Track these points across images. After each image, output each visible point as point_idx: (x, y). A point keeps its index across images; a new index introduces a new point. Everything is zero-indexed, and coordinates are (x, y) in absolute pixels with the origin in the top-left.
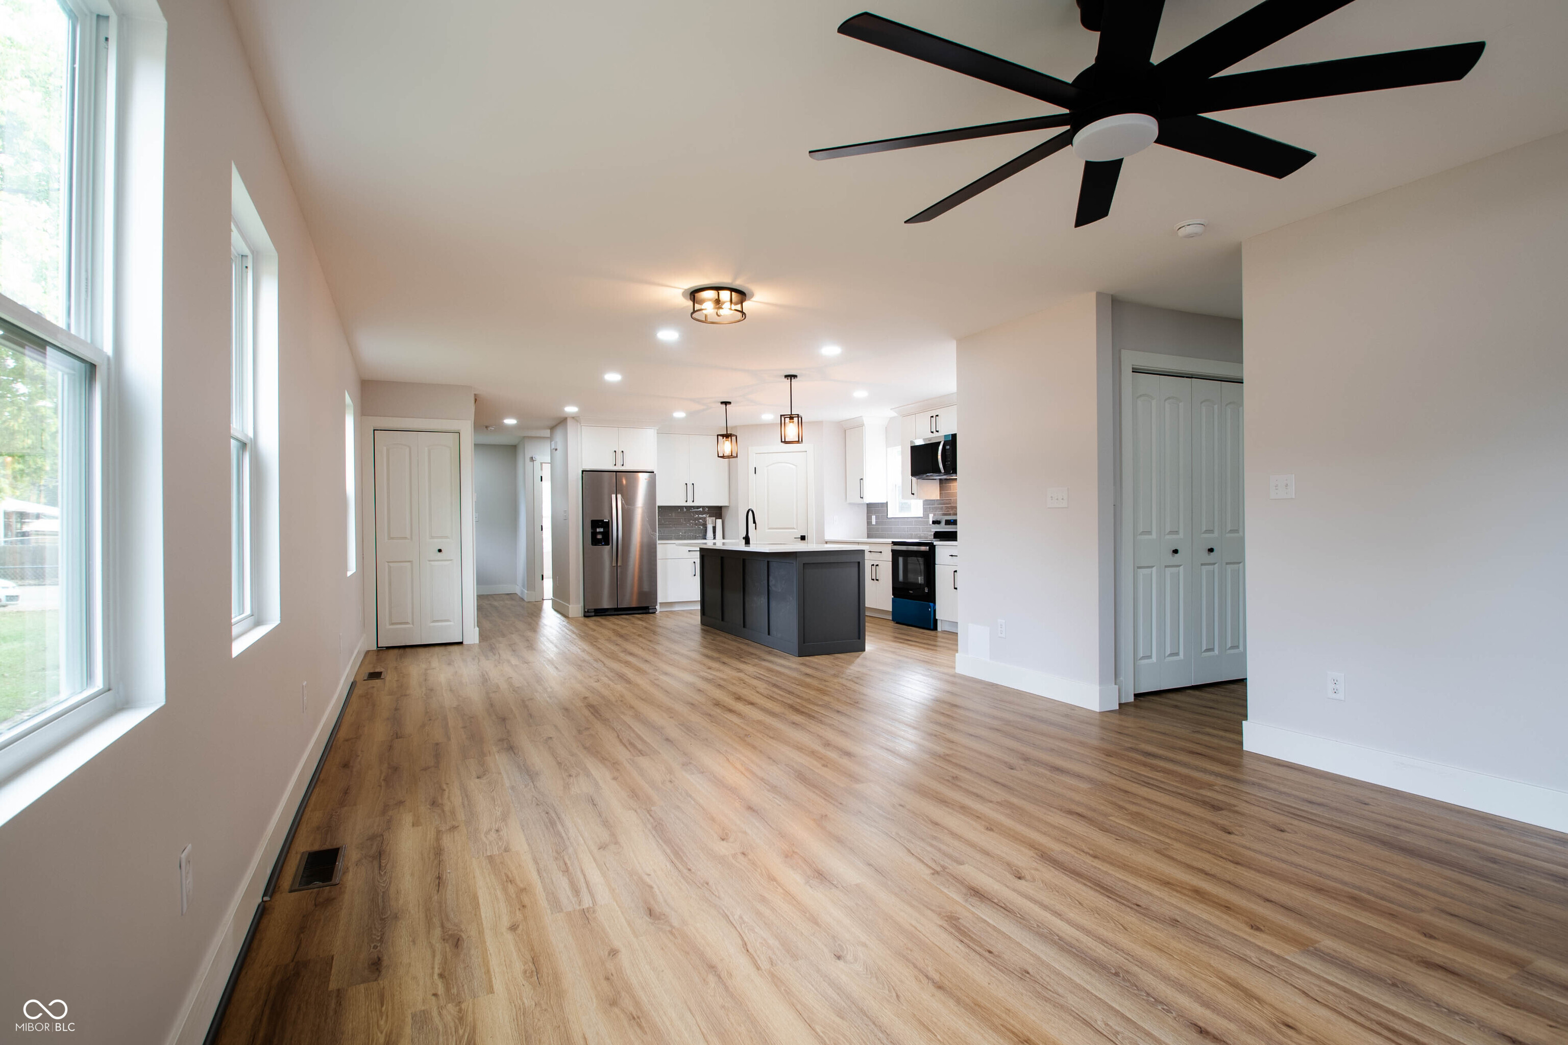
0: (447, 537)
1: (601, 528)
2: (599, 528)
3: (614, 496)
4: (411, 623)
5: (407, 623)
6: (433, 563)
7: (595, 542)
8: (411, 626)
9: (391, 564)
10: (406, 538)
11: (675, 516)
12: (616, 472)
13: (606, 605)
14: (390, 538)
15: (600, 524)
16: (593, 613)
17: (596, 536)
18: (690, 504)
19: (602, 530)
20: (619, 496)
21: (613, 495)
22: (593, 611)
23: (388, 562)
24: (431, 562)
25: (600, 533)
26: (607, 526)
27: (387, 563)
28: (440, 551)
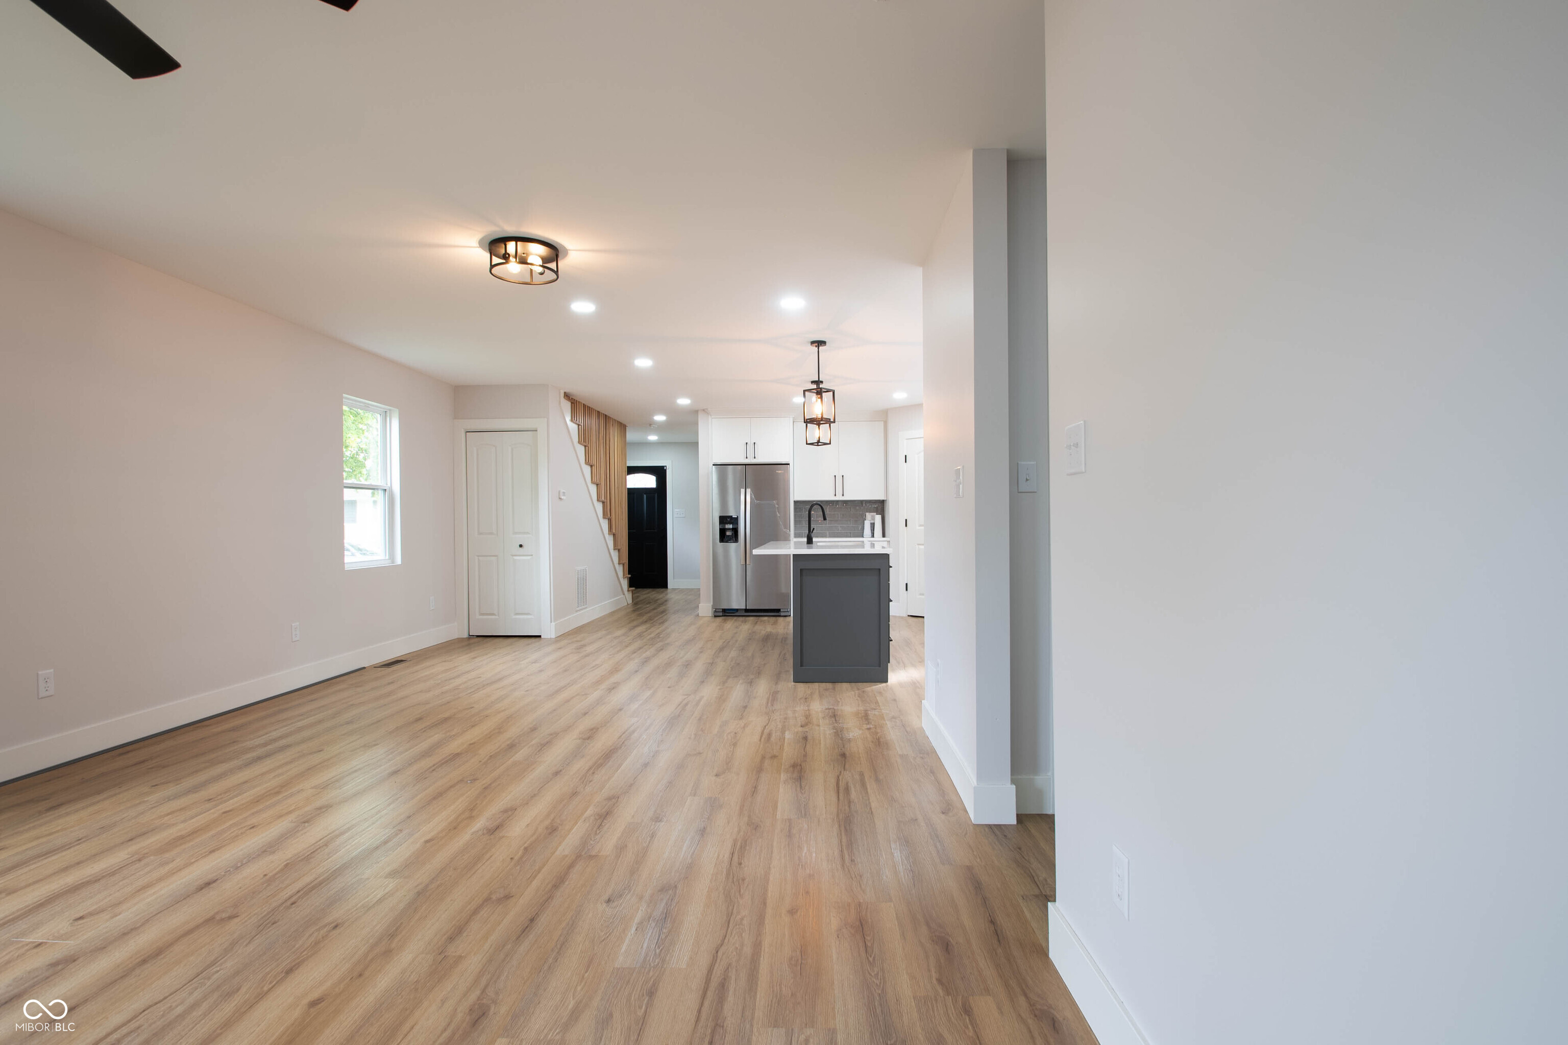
0: (528, 533)
1: (730, 524)
2: (727, 524)
3: (743, 491)
4: (497, 614)
5: (493, 614)
6: (516, 558)
7: (723, 537)
8: (497, 617)
9: (481, 558)
10: (491, 533)
11: (829, 512)
12: (746, 465)
13: (736, 604)
14: (480, 534)
15: (728, 520)
16: (721, 613)
17: (725, 534)
18: (839, 497)
19: (731, 526)
20: (749, 491)
21: (742, 489)
22: (721, 611)
23: (478, 556)
24: (514, 557)
25: (729, 529)
26: (735, 521)
27: (476, 558)
28: (521, 546)
